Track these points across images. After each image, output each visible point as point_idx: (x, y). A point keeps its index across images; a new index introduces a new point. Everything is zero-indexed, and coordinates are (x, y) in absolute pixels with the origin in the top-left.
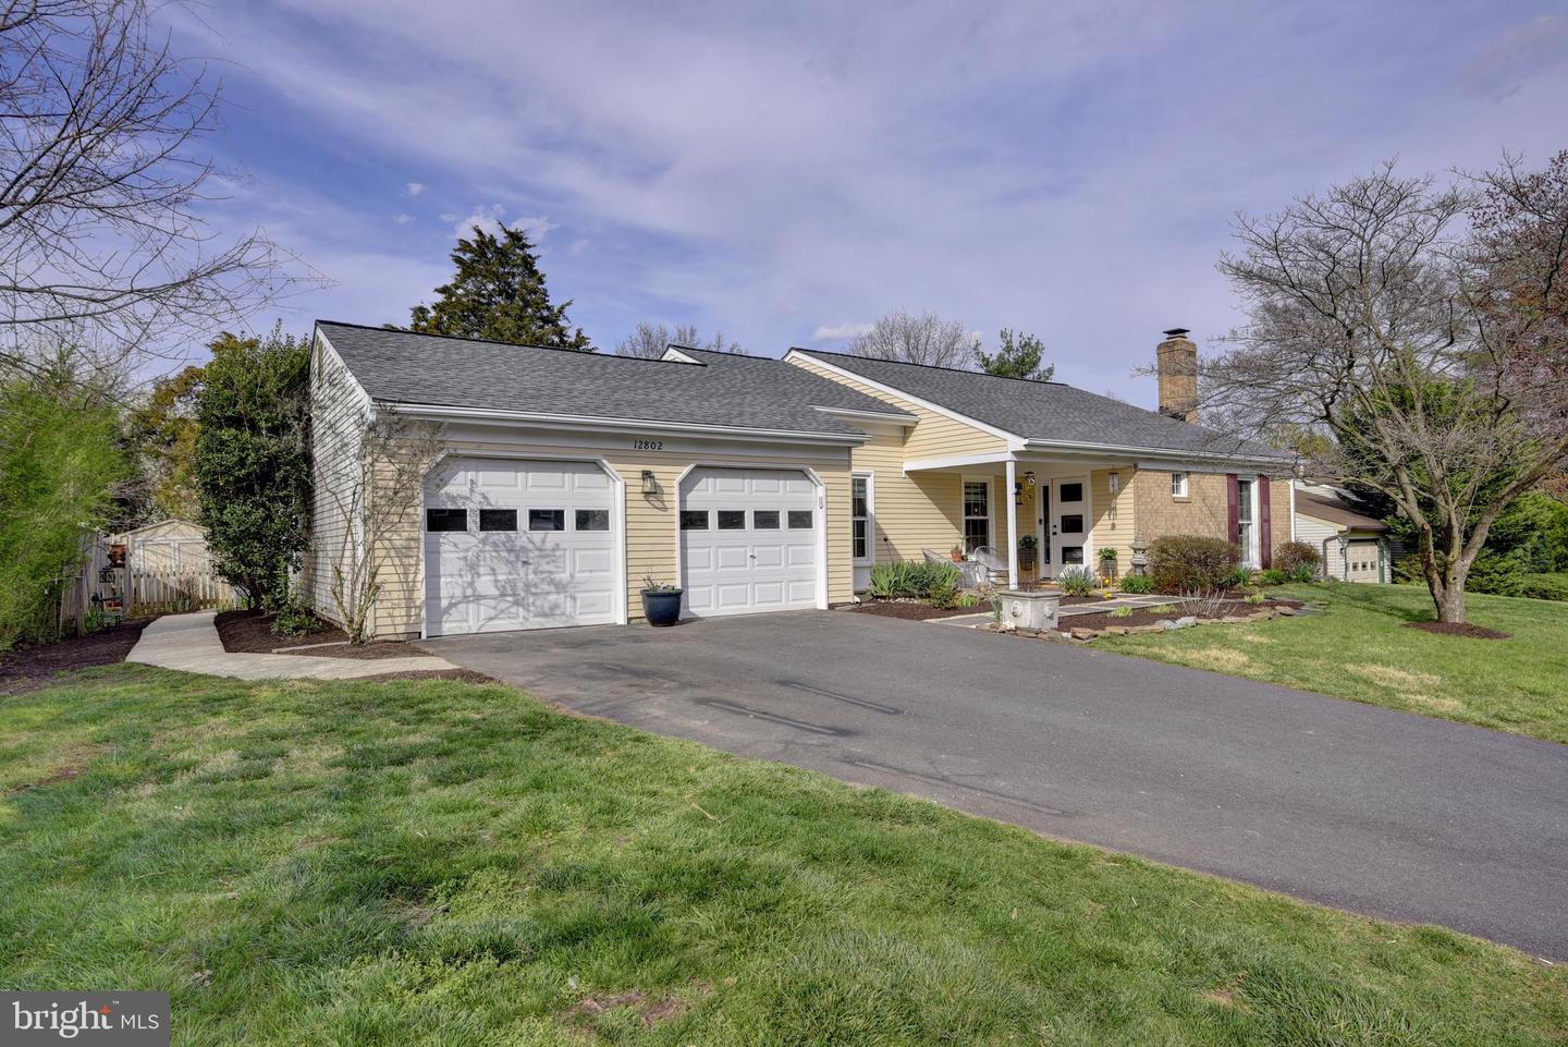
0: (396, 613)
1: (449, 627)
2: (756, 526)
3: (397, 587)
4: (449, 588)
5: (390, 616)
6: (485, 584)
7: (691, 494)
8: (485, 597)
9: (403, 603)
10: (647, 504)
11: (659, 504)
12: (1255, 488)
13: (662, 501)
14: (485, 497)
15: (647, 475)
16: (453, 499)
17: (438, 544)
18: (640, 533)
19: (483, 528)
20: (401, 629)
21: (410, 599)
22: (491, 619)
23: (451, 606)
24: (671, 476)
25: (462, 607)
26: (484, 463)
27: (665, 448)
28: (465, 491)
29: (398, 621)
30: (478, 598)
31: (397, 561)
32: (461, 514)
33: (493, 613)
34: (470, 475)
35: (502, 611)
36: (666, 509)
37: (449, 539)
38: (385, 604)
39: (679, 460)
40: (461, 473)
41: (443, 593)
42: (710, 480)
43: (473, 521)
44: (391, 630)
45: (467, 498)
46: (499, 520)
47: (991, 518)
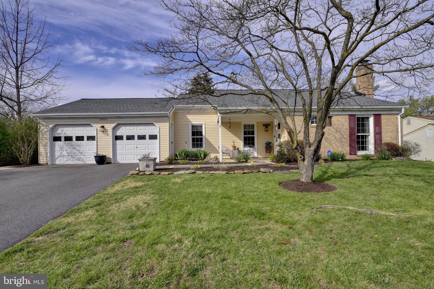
0: (44, 159)
1: (58, 162)
2: (138, 139)
3: (44, 153)
4: (57, 154)
5: (43, 159)
6: (65, 153)
7: (119, 131)
8: (65, 156)
9: (45, 157)
10: (103, 134)
11: (106, 134)
12: (371, 120)
13: (107, 133)
14: (65, 133)
15: (103, 127)
16: (58, 134)
17: (55, 144)
18: (101, 141)
19: (65, 140)
20: (45, 162)
21: (47, 156)
22: (66, 161)
23: (58, 158)
24: (109, 127)
25: (60, 158)
26: (65, 126)
27: (108, 120)
28: (61, 132)
29: (44, 160)
30: (64, 156)
31: (44, 148)
32: (60, 137)
33: (66, 159)
34: (62, 129)
35: (69, 159)
36: (108, 135)
37: (57, 143)
38: (42, 157)
39: (112, 122)
40: (60, 128)
41: (56, 155)
42: (124, 127)
43: (63, 139)
44: (43, 162)
45: (61, 134)
46: (68, 139)
47: (255, 136)
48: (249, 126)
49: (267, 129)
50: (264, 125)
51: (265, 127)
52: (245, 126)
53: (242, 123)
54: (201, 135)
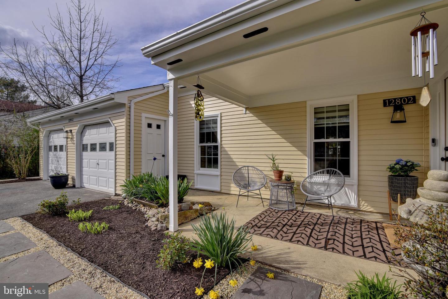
2: (100, 150)
6: (53, 167)
11: (72, 142)
15: (70, 131)
18: (70, 153)
23: (50, 172)
24: (75, 131)
26: (54, 132)
27: (74, 120)
36: (74, 144)
37: (50, 154)
40: (52, 136)
41: (50, 169)
42: (89, 131)
43: (53, 149)
45: (52, 142)
46: (56, 149)
47: (353, 139)
48: (331, 109)
49: (398, 116)
50: (386, 103)
51: (390, 109)
52: (317, 111)
53: (308, 104)
54: (215, 140)
